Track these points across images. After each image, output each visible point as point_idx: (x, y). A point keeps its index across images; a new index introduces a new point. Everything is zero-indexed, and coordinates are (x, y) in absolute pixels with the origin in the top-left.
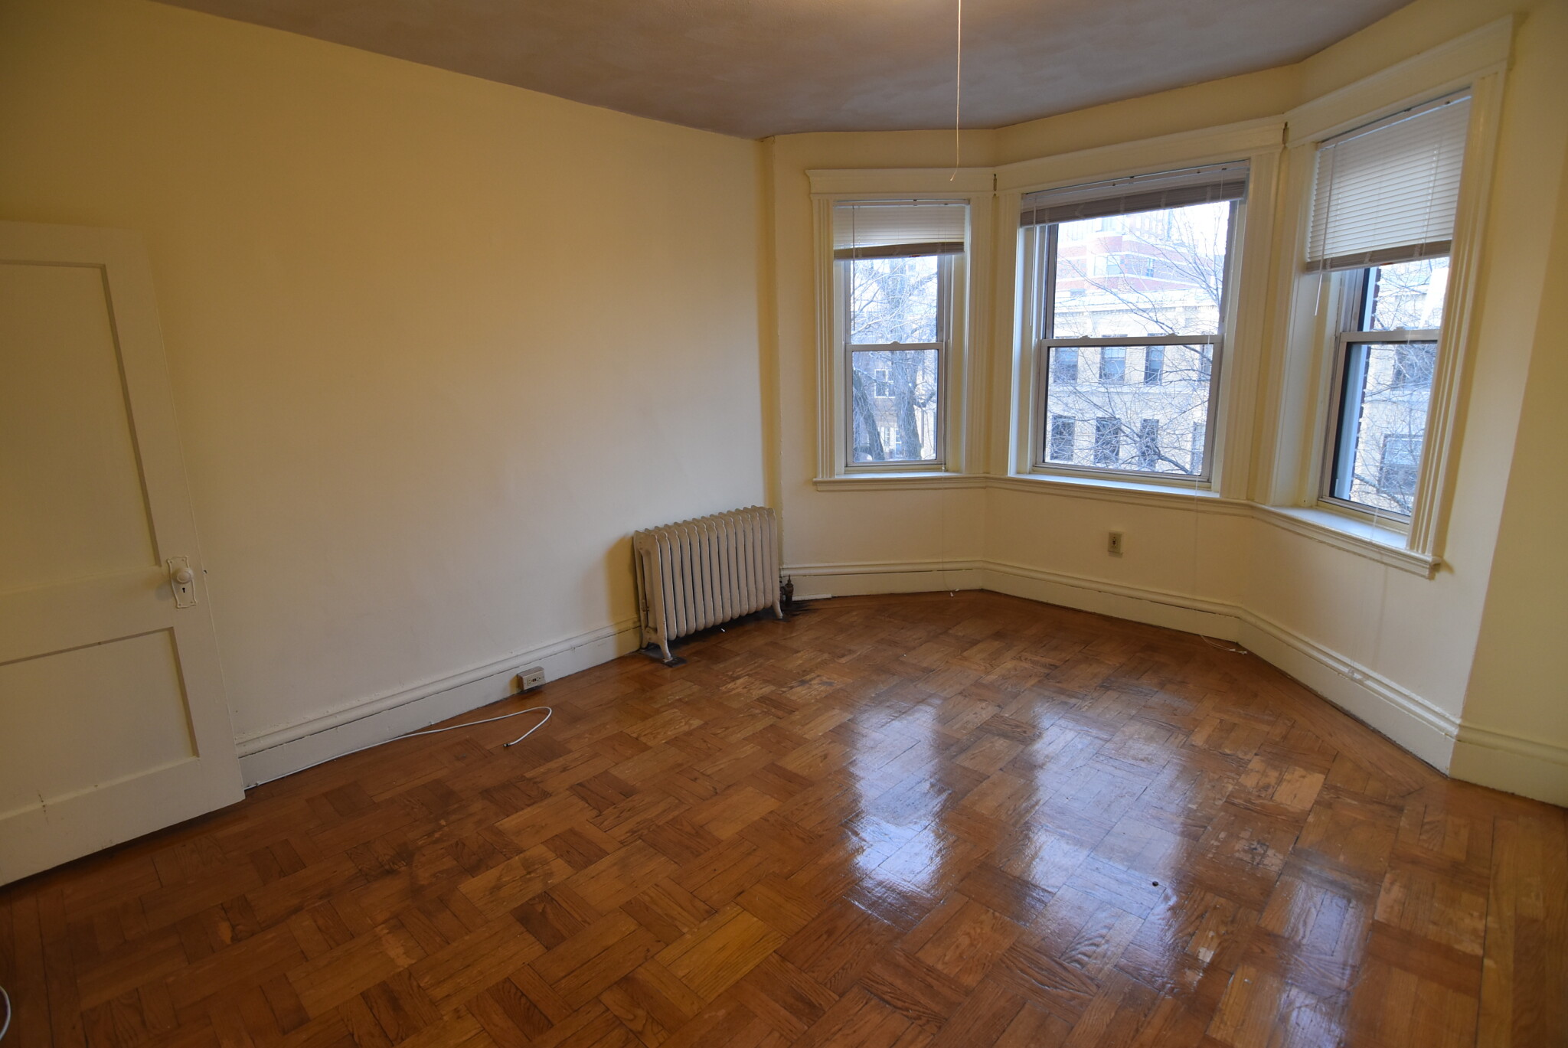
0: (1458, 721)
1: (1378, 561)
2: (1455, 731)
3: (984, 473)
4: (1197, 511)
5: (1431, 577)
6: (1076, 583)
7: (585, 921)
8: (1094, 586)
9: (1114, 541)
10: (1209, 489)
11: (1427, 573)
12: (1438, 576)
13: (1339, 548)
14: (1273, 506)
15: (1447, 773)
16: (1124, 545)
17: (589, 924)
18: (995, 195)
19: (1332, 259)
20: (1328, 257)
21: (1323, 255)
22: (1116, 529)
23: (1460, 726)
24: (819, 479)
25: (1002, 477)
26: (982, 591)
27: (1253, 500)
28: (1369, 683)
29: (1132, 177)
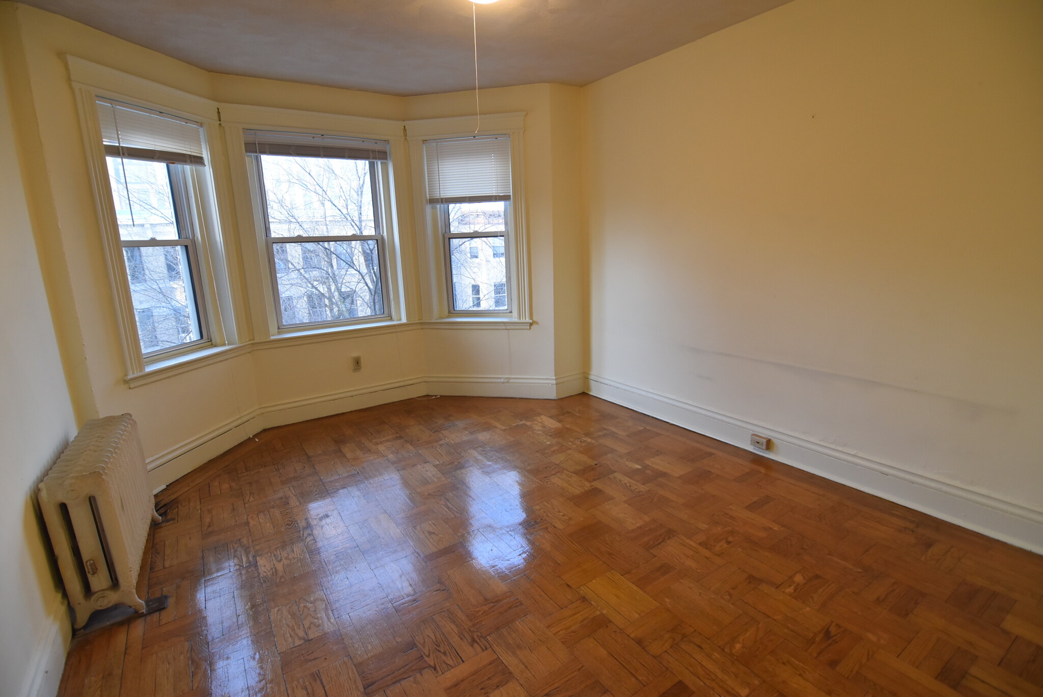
0: (554, 378)
1: (504, 329)
2: (554, 382)
3: (250, 341)
4: (396, 332)
5: (530, 329)
6: (336, 397)
7: (579, 669)
8: (349, 394)
9: (357, 362)
10: (391, 319)
11: (528, 327)
12: (532, 327)
13: (482, 329)
14: (436, 319)
15: (555, 398)
16: (363, 362)
17: (583, 666)
18: (220, 124)
19: (446, 198)
20: (443, 197)
21: (440, 196)
22: (355, 354)
23: (555, 379)
24: (131, 376)
25: (268, 340)
26: (265, 430)
27: (422, 320)
28: (512, 381)
29: (323, 135)
